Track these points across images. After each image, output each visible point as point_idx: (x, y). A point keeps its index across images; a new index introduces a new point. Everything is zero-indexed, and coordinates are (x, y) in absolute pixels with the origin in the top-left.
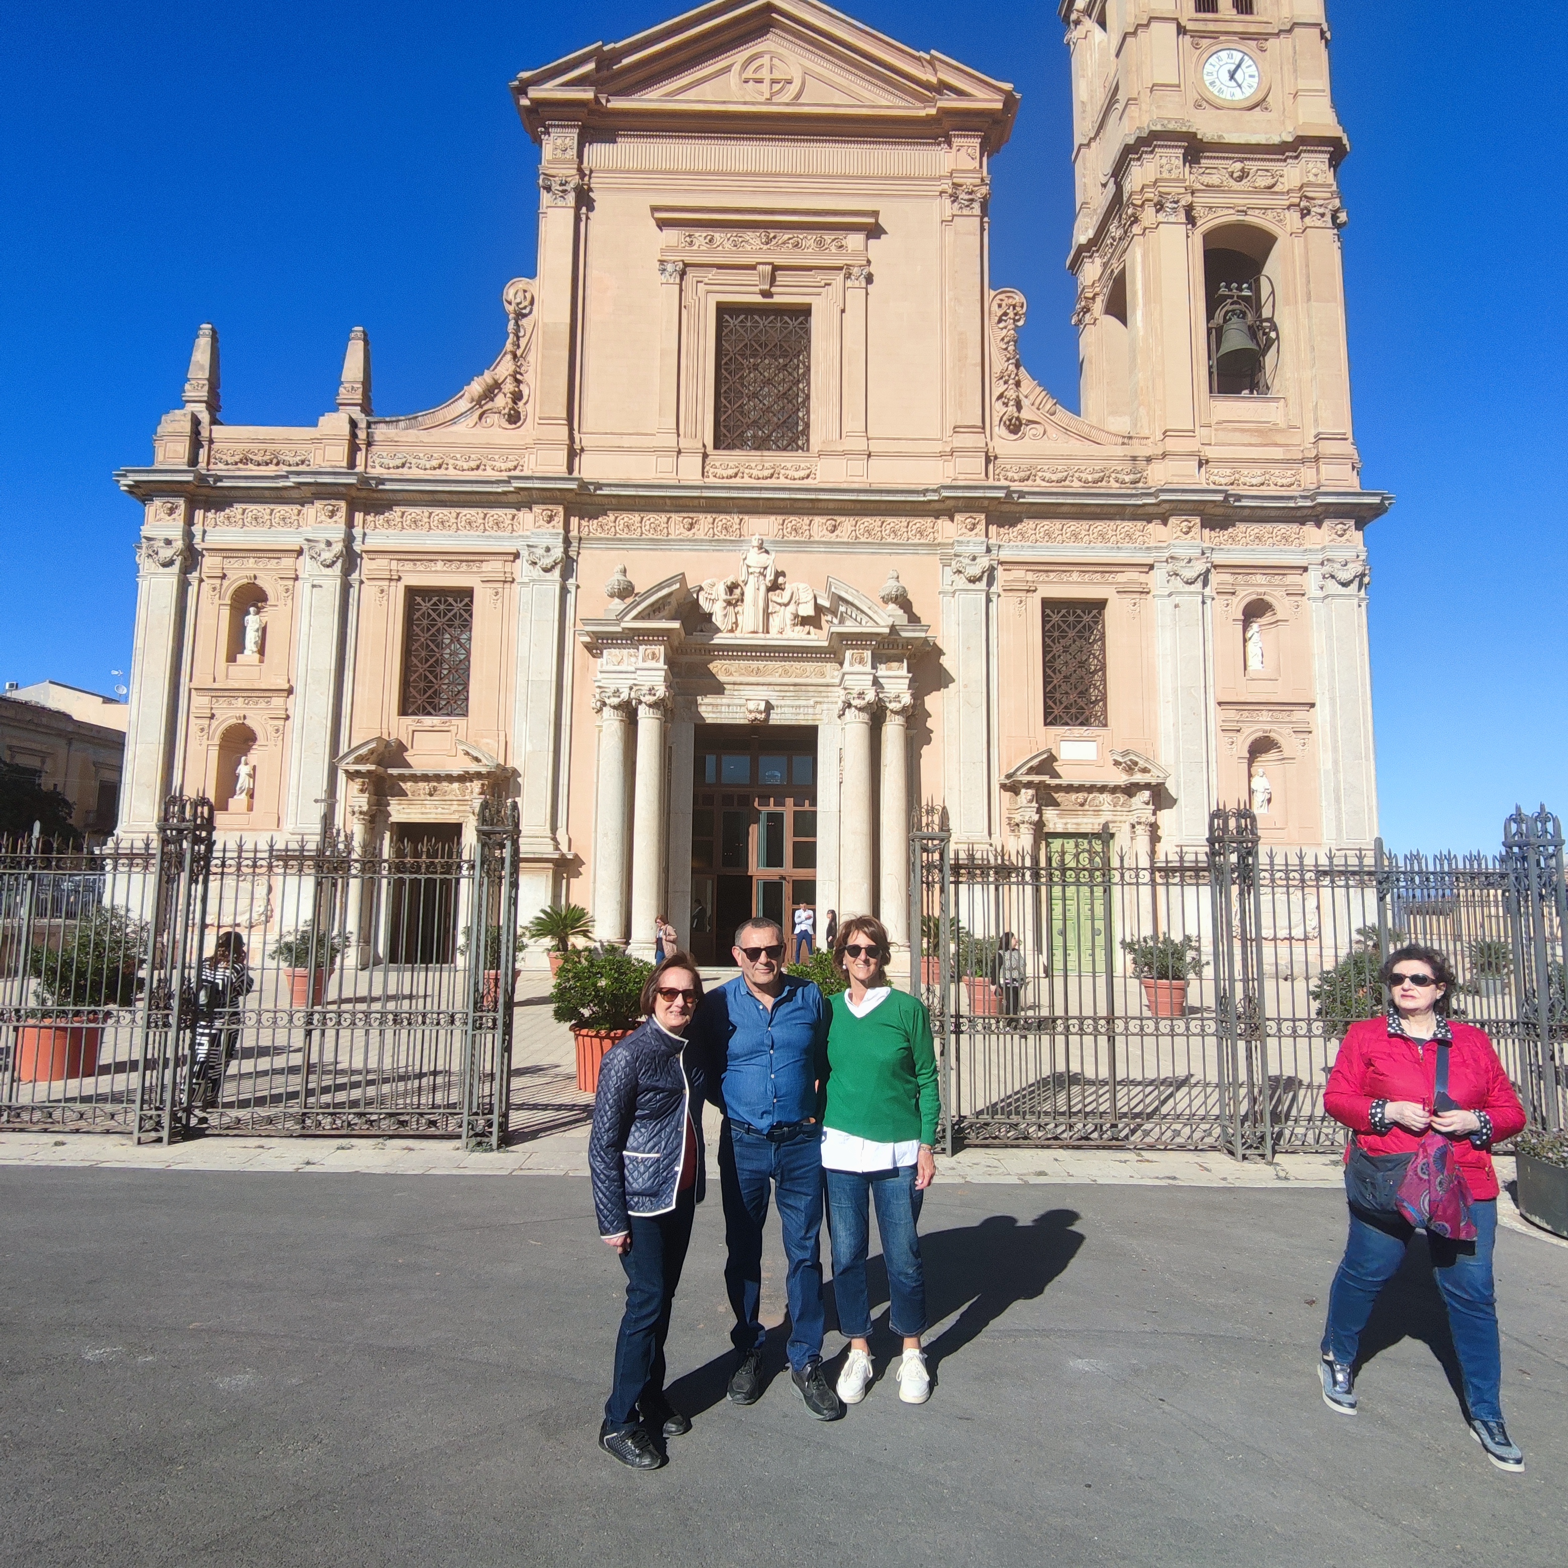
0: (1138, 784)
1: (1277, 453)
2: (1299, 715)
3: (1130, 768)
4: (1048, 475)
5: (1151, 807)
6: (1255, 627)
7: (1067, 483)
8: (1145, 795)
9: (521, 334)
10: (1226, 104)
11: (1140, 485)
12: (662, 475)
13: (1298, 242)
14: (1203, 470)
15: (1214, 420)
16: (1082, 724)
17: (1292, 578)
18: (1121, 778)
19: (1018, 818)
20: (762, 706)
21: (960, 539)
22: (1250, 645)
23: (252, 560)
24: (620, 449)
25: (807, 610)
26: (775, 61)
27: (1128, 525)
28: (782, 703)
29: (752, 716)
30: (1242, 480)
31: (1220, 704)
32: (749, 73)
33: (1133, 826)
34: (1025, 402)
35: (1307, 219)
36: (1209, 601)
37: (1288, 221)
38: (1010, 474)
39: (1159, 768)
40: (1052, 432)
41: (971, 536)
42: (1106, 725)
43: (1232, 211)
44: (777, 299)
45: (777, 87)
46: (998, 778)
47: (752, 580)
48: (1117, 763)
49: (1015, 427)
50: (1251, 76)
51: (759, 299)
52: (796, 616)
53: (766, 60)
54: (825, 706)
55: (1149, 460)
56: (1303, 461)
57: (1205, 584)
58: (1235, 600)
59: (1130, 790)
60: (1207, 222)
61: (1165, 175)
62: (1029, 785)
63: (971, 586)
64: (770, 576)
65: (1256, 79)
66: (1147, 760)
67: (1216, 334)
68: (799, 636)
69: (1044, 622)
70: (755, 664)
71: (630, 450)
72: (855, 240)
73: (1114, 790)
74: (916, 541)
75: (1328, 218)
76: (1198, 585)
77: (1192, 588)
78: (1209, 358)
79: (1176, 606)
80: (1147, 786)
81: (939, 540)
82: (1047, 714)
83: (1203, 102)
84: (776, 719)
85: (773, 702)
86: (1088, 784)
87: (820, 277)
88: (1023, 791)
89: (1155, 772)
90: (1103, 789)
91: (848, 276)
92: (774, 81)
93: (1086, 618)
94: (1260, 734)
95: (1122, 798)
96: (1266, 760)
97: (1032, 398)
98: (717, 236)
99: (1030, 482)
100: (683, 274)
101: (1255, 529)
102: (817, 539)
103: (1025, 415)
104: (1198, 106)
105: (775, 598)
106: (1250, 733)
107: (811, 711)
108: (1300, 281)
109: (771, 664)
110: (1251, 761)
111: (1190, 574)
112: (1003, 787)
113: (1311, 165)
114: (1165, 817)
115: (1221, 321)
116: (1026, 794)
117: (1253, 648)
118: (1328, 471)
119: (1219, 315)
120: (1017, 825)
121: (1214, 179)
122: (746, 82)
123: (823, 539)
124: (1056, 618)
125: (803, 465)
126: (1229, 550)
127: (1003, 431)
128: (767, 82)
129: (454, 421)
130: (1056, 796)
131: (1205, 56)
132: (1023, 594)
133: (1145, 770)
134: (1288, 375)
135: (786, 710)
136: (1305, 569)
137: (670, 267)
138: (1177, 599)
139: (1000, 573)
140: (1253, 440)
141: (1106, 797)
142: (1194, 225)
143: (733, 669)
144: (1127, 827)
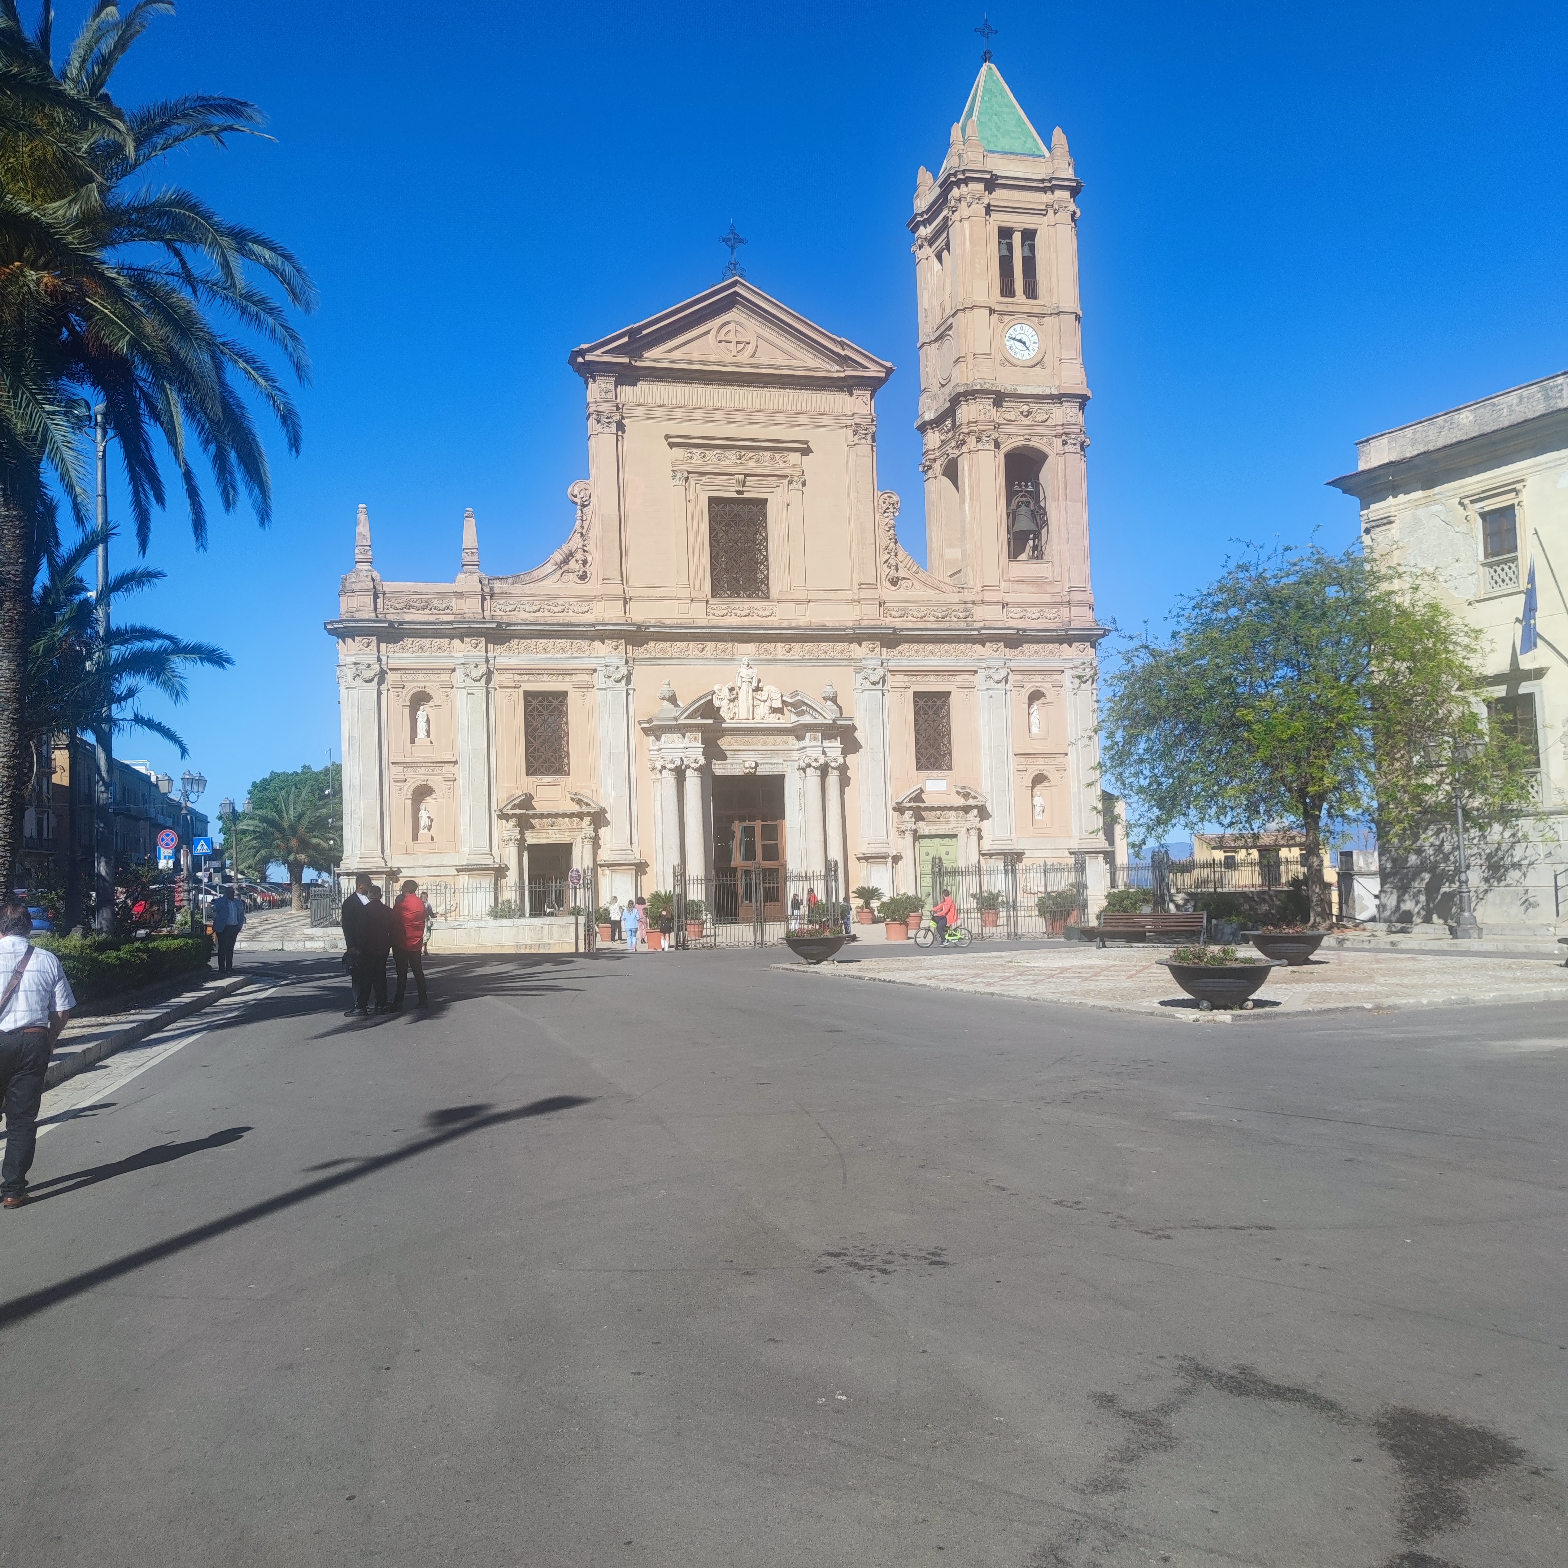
0: (970, 806)
1: (1047, 598)
2: (1059, 760)
3: (966, 796)
4: (915, 613)
5: (978, 819)
6: (1035, 706)
7: (926, 618)
8: (975, 812)
9: (584, 518)
10: (1018, 363)
11: (969, 619)
12: (682, 616)
13: (1061, 459)
14: (1005, 610)
15: (1012, 575)
16: (937, 769)
17: (1056, 677)
18: (960, 802)
19: (904, 828)
20: (753, 765)
21: (866, 657)
22: (1032, 718)
23: (421, 675)
24: (654, 598)
25: (778, 704)
26: (738, 328)
27: (962, 646)
28: (764, 761)
29: (747, 771)
30: (1028, 615)
31: (1016, 755)
32: (721, 337)
33: (968, 830)
34: (901, 566)
35: (1066, 447)
36: (1008, 692)
37: (1055, 444)
38: (893, 613)
39: (983, 797)
40: (917, 585)
41: (872, 656)
42: (951, 769)
43: (1022, 438)
44: (746, 495)
45: (741, 346)
46: (892, 803)
47: (744, 686)
48: (958, 793)
49: (894, 582)
50: (1035, 343)
51: (735, 495)
52: (771, 707)
53: (731, 327)
54: (789, 763)
55: (974, 603)
56: (1062, 603)
57: (1007, 682)
58: (1023, 691)
59: (966, 809)
60: (1006, 447)
61: (983, 417)
62: (910, 808)
63: (873, 687)
64: (755, 684)
65: (1037, 345)
66: (976, 792)
67: (1012, 516)
68: (773, 721)
69: (915, 706)
70: (746, 738)
71: (662, 598)
72: (794, 457)
73: (957, 809)
74: (839, 657)
75: (1078, 446)
76: (1003, 682)
77: (999, 685)
78: (1008, 533)
79: (991, 697)
80: (976, 807)
81: (853, 657)
82: (918, 762)
83: (1007, 361)
84: (760, 771)
85: (759, 762)
86: (942, 806)
87: (774, 482)
88: (907, 812)
89: (980, 798)
90: (951, 808)
91: (791, 482)
92: (738, 343)
93: (939, 703)
94: (1038, 772)
95: (962, 813)
96: (1041, 788)
97: (904, 563)
98: (707, 452)
99: (905, 618)
100: (687, 479)
101: (1035, 647)
102: (780, 657)
103: (901, 573)
104: (1002, 364)
105: (758, 697)
106: (1033, 772)
107: (781, 766)
108: (1061, 485)
109: (756, 738)
110: (1033, 788)
111: (998, 677)
112: (894, 809)
113: (1068, 410)
114: (986, 825)
115: (1015, 508)
116: (909, 814)
117: (1034, 719)
118: (1076, 611)
119: (1014, 502)
120: (903, 832)
121: (1011, 416)
122: (720, 342)
123: (784, 657)
124: (921, 703)
125: (767, 607)
126: (1020, 660)
127: (888, 584)
128: (734, 343)
129: (544, 578)
130: (923, 813)
131: (1006, 328)
132: (903, 690)
133: (975, 798)
134: (1054, 547)
135: (766, 766)
136: (1063, 671)
137: (679, 475)
138: (991, 692)
139: (888, 677)
140: (1034, 590)
141: (953, 813)
142: (999, 448)
143: (733, 741)
144: (964, 830)
